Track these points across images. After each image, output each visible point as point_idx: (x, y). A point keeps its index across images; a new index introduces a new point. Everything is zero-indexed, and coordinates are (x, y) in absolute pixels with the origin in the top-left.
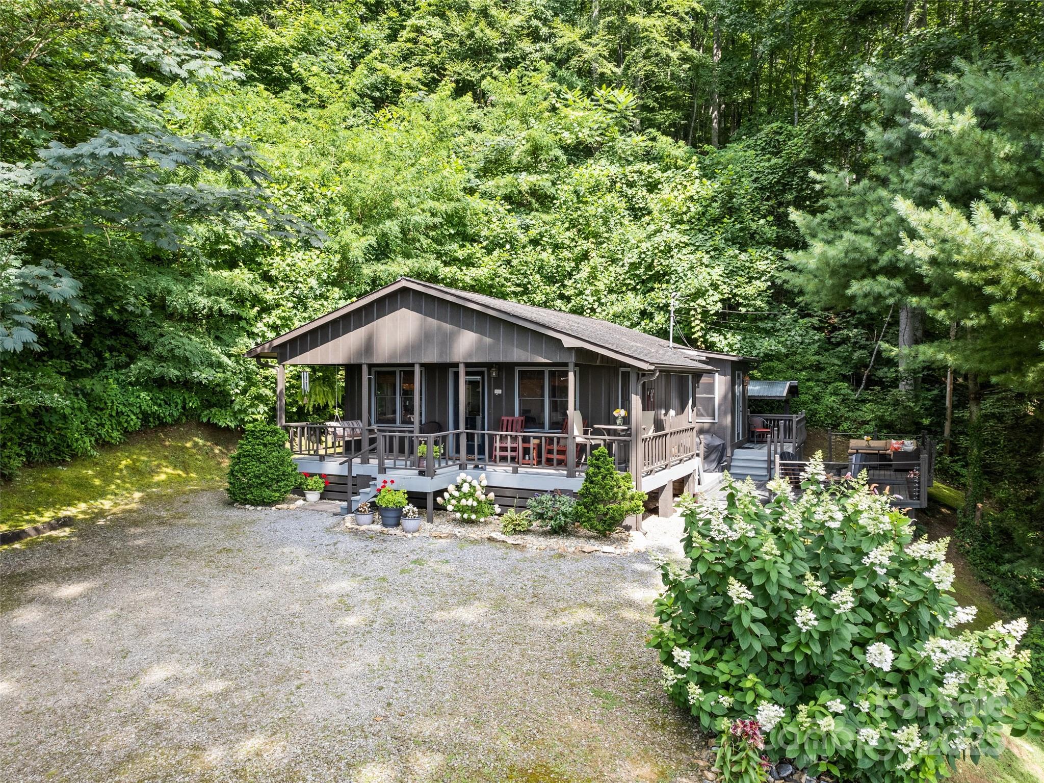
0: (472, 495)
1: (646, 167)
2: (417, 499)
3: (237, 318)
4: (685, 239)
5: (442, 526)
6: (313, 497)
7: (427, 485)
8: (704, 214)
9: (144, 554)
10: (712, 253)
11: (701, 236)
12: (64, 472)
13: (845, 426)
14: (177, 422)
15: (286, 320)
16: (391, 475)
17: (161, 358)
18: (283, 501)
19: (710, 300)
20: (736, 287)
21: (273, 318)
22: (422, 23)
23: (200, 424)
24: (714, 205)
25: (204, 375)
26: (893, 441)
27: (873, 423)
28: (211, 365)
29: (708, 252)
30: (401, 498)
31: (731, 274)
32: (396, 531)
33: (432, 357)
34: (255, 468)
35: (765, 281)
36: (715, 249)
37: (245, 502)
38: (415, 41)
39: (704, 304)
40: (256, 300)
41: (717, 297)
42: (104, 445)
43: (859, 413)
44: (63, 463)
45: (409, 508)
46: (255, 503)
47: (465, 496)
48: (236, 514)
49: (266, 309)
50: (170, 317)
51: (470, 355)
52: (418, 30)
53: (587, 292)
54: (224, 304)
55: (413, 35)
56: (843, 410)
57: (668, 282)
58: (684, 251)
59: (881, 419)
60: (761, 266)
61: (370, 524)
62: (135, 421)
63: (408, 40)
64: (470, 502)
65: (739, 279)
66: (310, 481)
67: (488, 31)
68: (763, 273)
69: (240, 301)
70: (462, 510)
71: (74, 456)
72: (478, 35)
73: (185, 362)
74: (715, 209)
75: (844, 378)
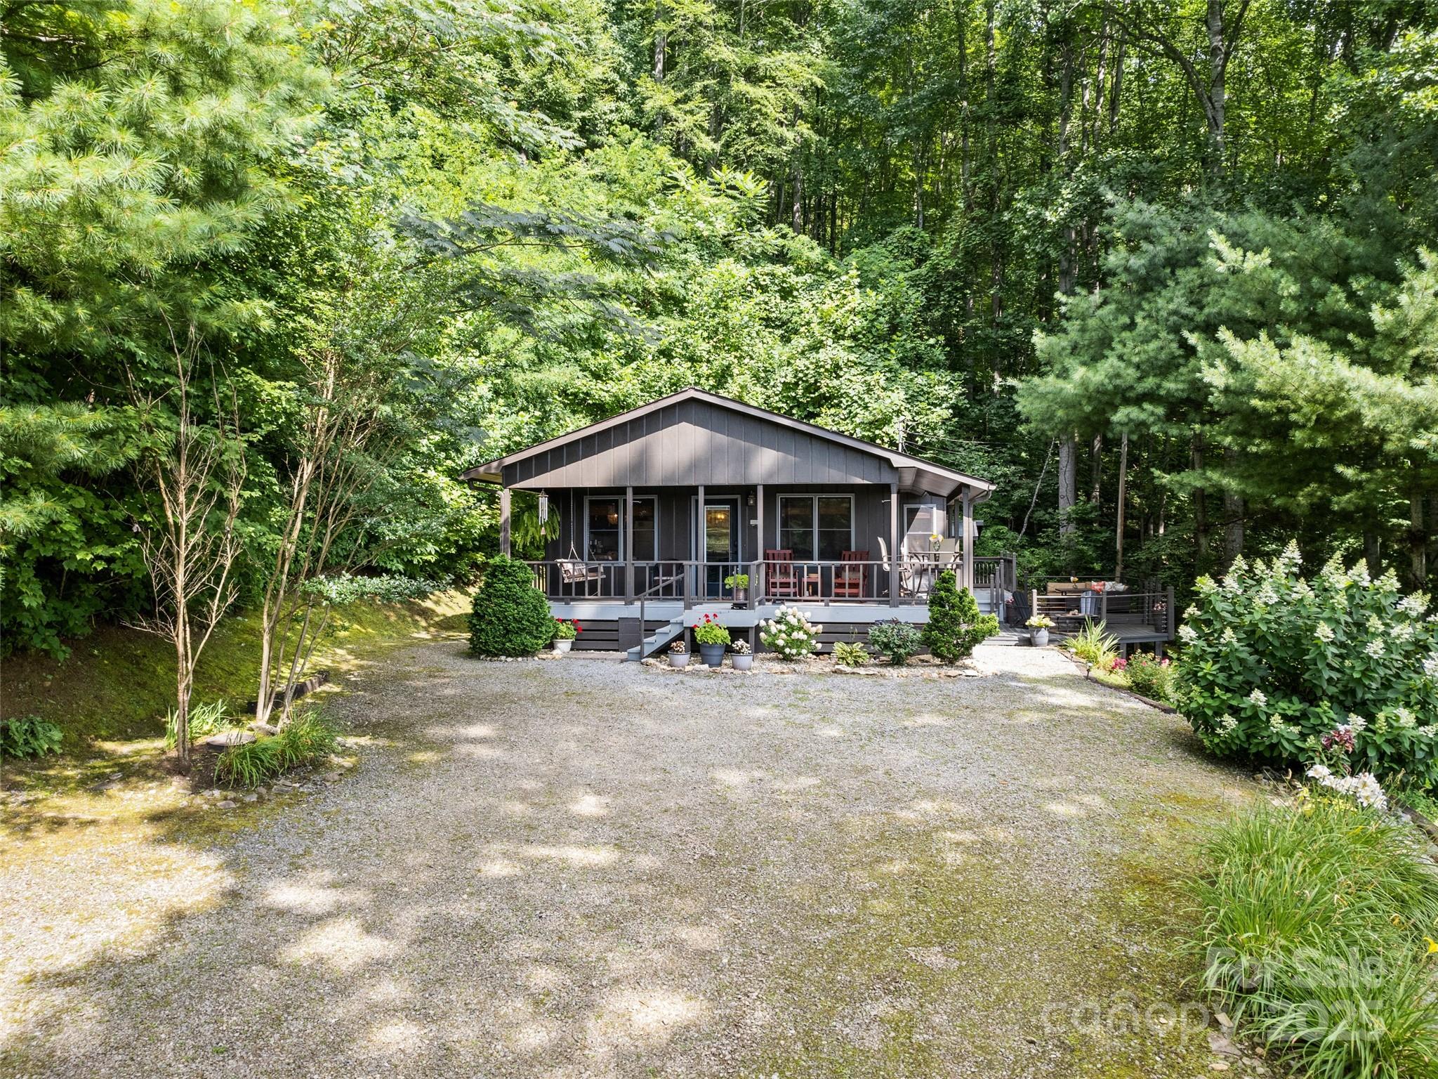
0: (801, 628)
1: (779, 270)
4: (853, 357)
6: (564, 647)
7: (747, 619)
8: (870, 329)
10: (888, 375)
11: (870, 355)
20: (917, 414)
24: (881, 319)
29: (882, 374)
31: (911, 399)
33: (723, 477)
35: (947, 408)
36: (890, 371)
37: (498, 653)
45: (741, 643)
46: (513, 654)
47: (794, 629)
51: (771, 475)
57: (838, 405)
58: (853, 371)
60: (941, 390)
64: (801, 635)
65: (920, 405)
66: (562, 629)
68: (944, 399)
74: (883, 324)
75: (1001, 521)
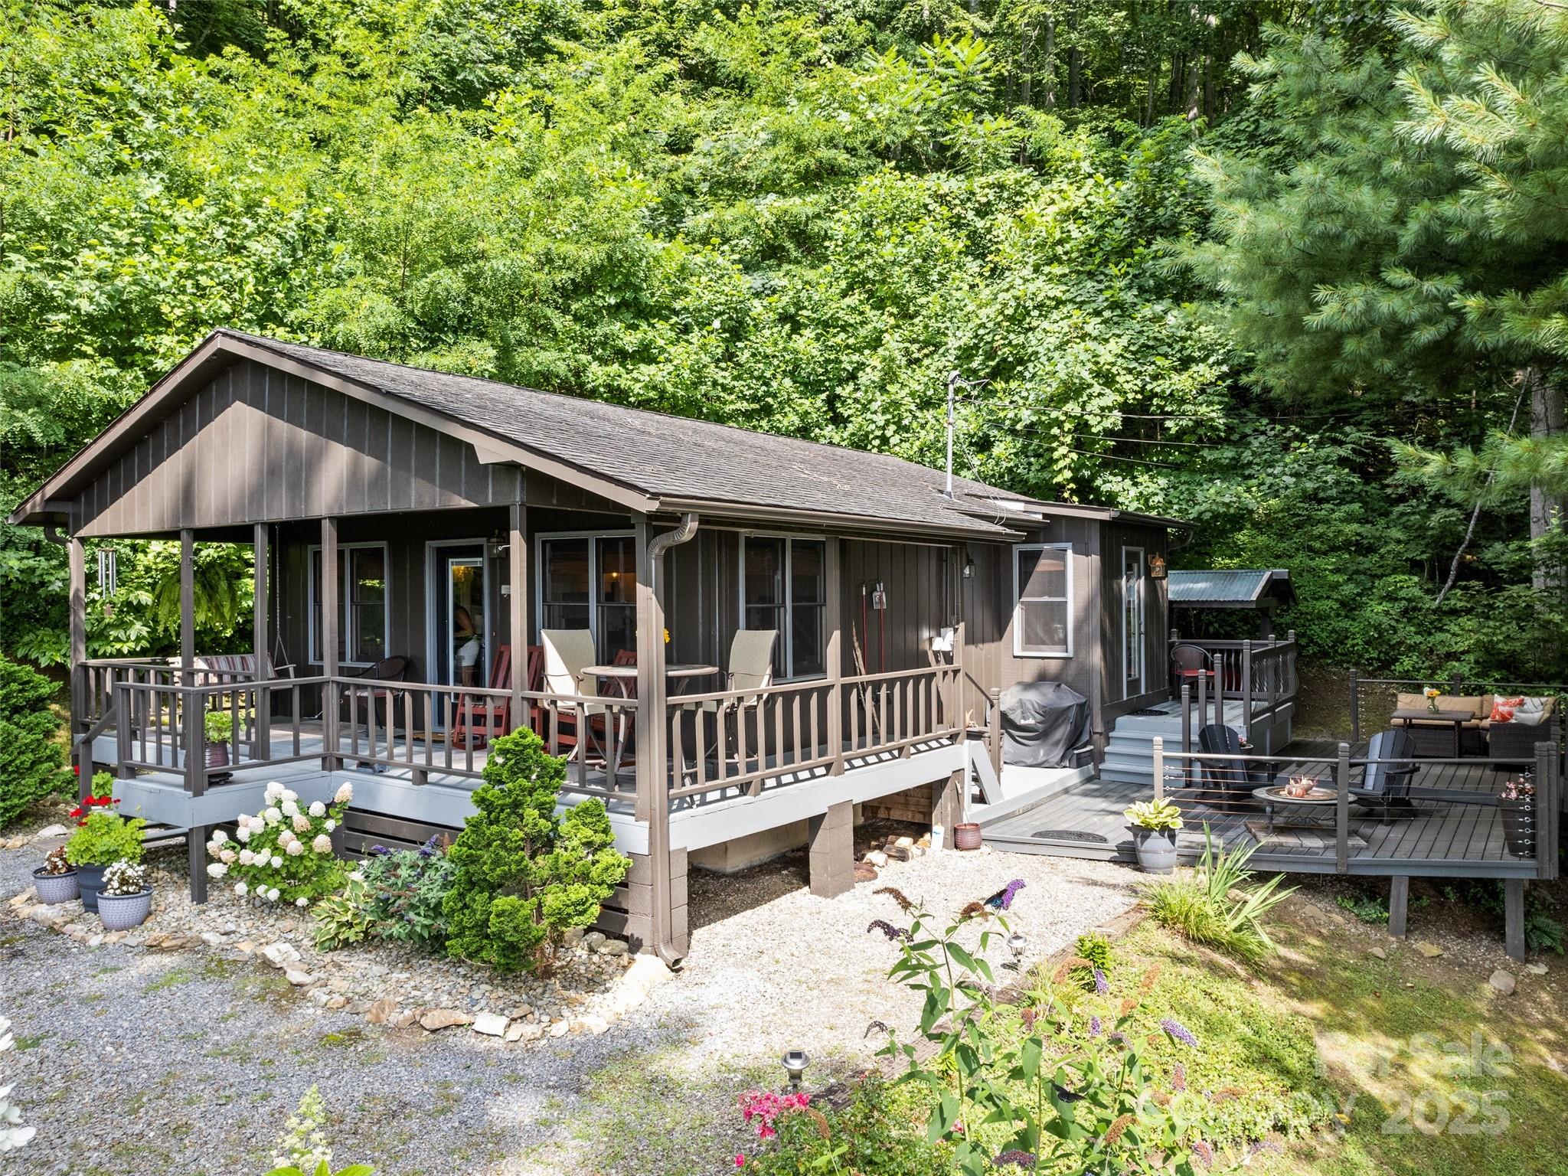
4: (1058, 291)
8: (1098, 242)
10: (1107, 314)
11: (1089, 284)
13: (1407, 663)
19: (1094, 405)
20: (1155, 378)
24: (1119, 222)
26: (1498, 699)
27: (1471, 658)
29: (1097, 313)
31: (1142, 352)
35: (1216, 363)
36: (1114, 305)
39: (1078, 411)
41: (1111, 398)
43: (1440, 636)
53: (874, 406)
56: (1407, 632)
57: (1021, 377)
58: (1053, 314)
59: (1488, 648)
60: (1209, 334)
65: (1160, 361)
68: (1209, 350)
70: (249, 875)
74: (1121, 231)
75: (1415, 566)
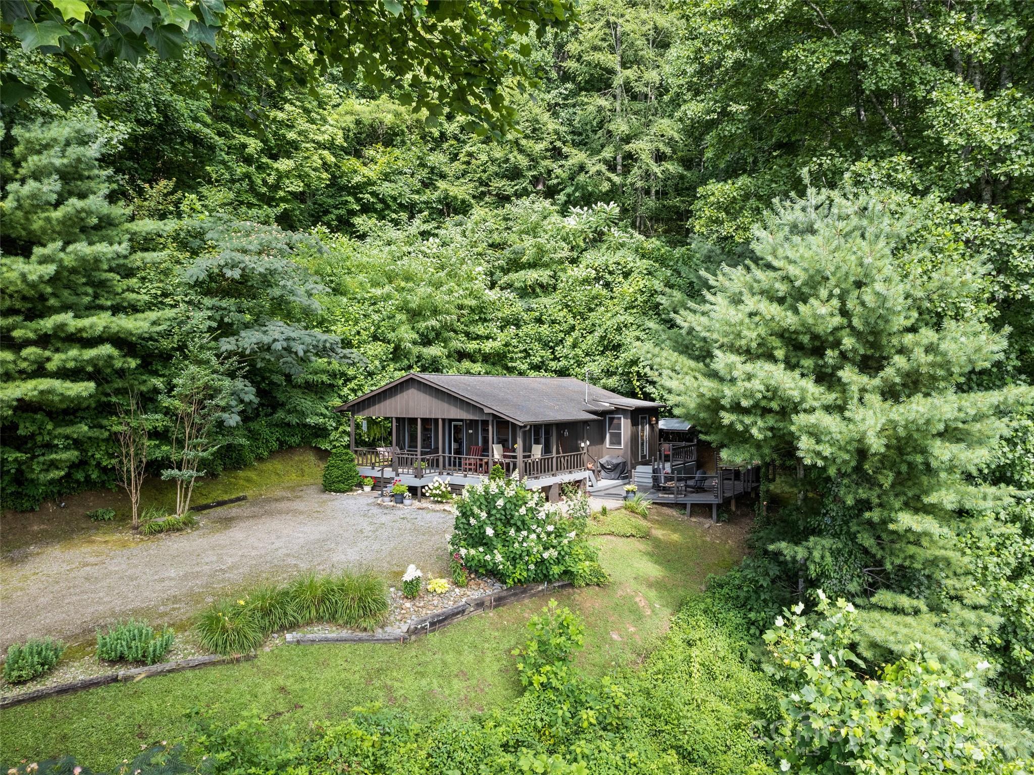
0: (438, 488)
2: (413, 490)
3: (332, 386)
5: (425, 504)
6: (367, 489)
7: (417, 483)
9: (280, 512)
12: (241, 473)
14: (299, 445)
15: (360, 387)
16: (401, 477)
17: (289, 412)
18: (351, 490)
21: (352, 385)
22: (474, 149)
23: (311, 447)
25: (311, 420)
28: (316, 414)
30: (404, 488)
32: (401, 506)
34: (336, 473)
37: (331, 491)
38: (468, 163)
40: (343, 374)
42: (260, 459)
44: (240, 469)
45: (407, 494)
46: (336, 491)
47: (436, 489)
48: (326, 496)
49: (348, 380)
50: (294, 387)
52: (470, 155)
54: (325, 378)
55: (466, 159)
61: (387, 502)
62: (276, 445)
63: (464, 163)
64: (438, 492)
66: (366, 480)
67: (520, 157)
69: (333, 375)
70: (435, 496)
71: (245, 465)
72: (513, 160)
73: (303, 414)
